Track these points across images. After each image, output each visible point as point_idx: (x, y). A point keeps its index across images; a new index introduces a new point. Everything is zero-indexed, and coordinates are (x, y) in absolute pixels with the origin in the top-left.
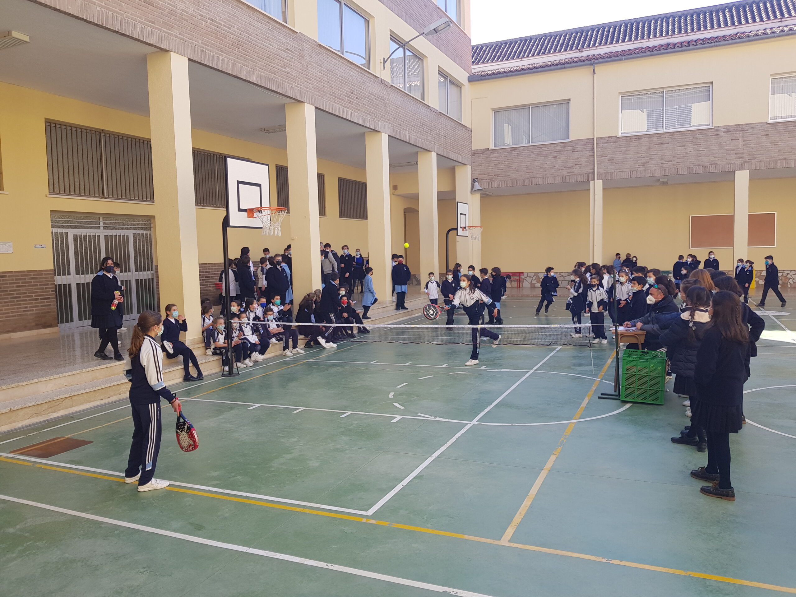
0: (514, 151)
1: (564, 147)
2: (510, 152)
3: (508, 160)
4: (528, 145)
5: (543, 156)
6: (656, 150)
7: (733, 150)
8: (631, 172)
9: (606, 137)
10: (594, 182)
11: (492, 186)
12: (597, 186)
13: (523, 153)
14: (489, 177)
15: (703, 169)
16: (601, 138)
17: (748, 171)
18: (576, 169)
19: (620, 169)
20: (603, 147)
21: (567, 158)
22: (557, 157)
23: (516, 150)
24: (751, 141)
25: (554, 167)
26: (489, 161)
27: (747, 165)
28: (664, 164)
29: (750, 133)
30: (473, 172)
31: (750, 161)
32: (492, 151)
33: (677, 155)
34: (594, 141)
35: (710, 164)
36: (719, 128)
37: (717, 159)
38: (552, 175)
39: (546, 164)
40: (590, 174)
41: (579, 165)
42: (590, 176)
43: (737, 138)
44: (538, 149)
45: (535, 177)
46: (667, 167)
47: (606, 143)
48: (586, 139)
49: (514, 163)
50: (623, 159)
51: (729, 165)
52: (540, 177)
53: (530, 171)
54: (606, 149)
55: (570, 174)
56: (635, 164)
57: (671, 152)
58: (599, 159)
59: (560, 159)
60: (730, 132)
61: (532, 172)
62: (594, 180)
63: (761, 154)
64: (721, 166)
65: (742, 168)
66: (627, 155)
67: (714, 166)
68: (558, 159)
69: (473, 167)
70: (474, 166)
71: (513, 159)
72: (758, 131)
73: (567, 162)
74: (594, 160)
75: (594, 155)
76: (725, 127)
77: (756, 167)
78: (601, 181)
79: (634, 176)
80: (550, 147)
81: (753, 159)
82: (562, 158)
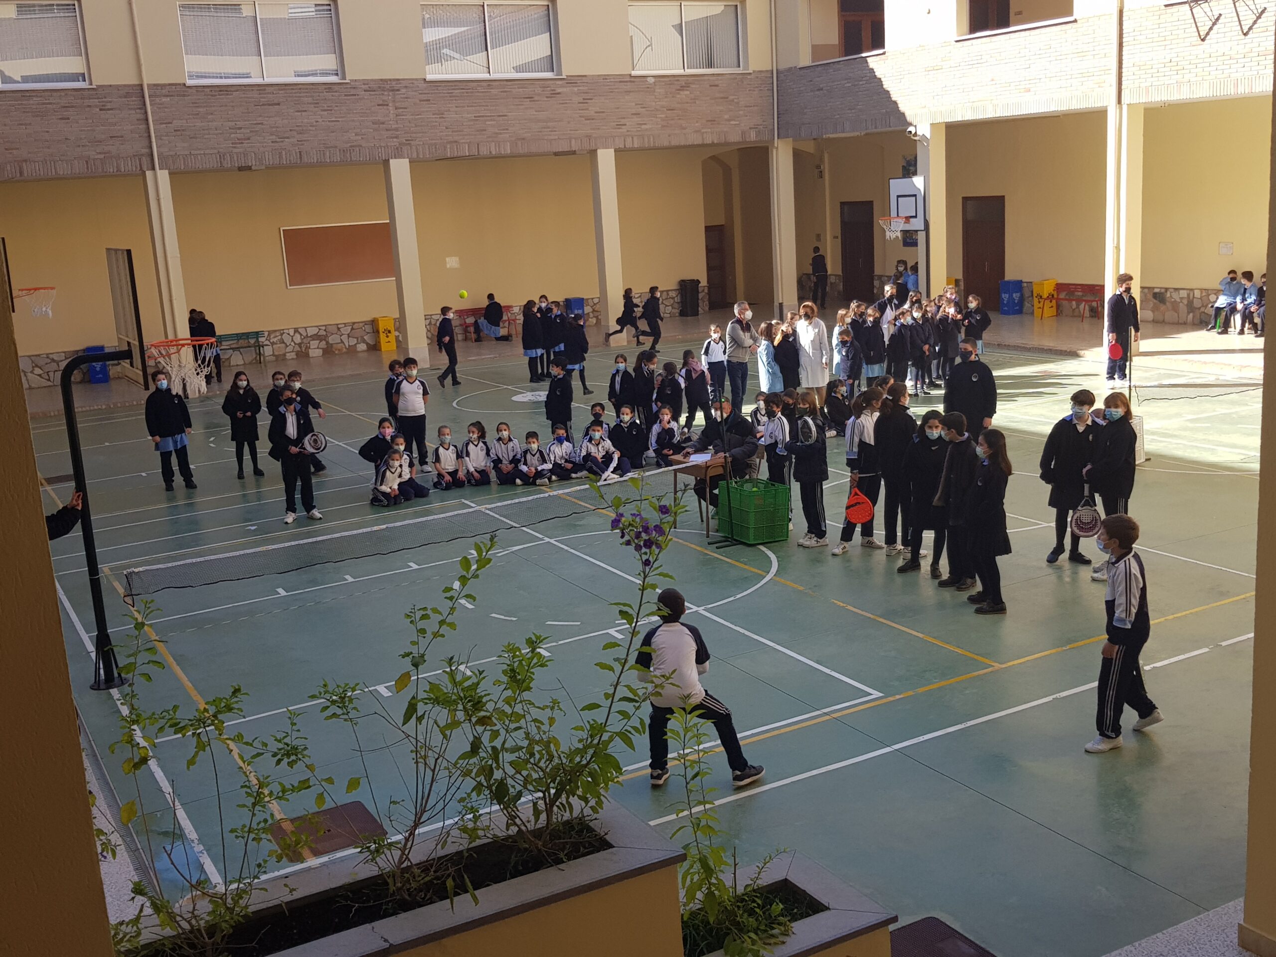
1: (83, 99)
6: (260, 116)
7: (383, 123)
9: (166, 85)
10: (155, 175)
12: (160, 180)
15: (340, 153)
16: (156, 85)
17: (408, 160)
18: (113, 145)
19: (200, 149)
20: (162, 104)
21: (90, 121)
22: (68, 119)
24: (406, 108)
25: (66, 139)
27: (405, 149)
28: (276, 142)
29: (402, 96)
31: (408, 143)
33: (297, 126)
34: (142, 90)
35: (351, 146)
36: (357, 84)
37: (360, 138)
38: (62, 156)
40: (145, 158)
43: (386, 103)
47: (168, 96)
48: (125, 86)
50: (203, 130)
51: (380, 150)
52: (38, 159)
53: (14, 146)
54: (167, 108)
56: (225, 140)
57: (286, 121)
58: (157, 127)
59: (77, 123)
60: (374, 91)
62: (153, 168)
63: (423, 133)
64: (367, 151)
65: (397, 154)
67: (357, 149)
68: (73, 122)
73: (92, 131)
76: (365, 82)
77: (417, 154)
78: (168, 171)
79: (226, 163)
81: (412, 140)
82: (80, 121)
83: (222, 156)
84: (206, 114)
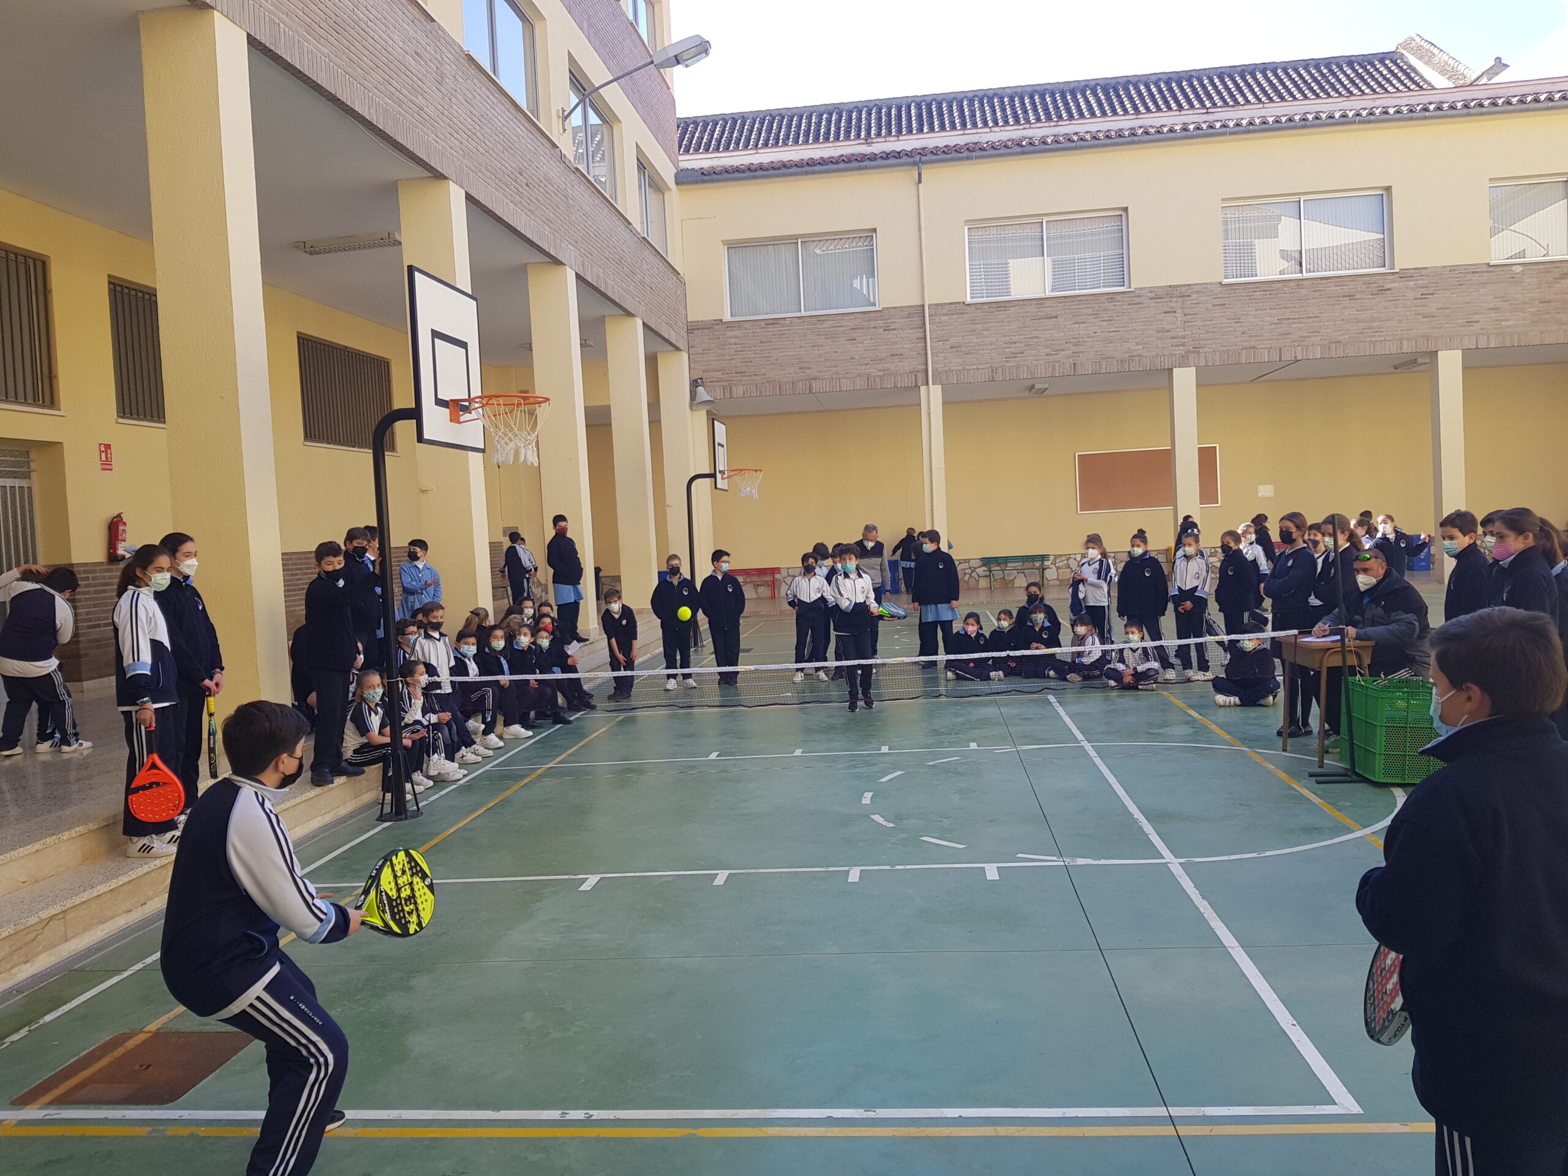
0: (771, 325)
1: (869, 321)
2: (763, 328)
3: (761, 343)
4: (798, 314)
5: (830, 338)
6: (1036, 330)
7: (1168, 331)
8: (992, 370)
9: (945, 304)
10: (928, 389)
11: (731, 393)
12: (933, 396)
13: (790, 330)
14: (724, 376)
15: (1118, 364)
16: (937, 305)
17: (1194, 368)
18: (892, 363)
19: (972, 364)
20: (939, 323)
21: (874, 341)
22: (855, 339)
23: (776, 324)
24: (1196, 314)
25: (852, 358)
26: (723, 345)
27: (1191, 356)
28: (1050, 355)
29: (1194, 301)
30: (691, 366)
31: (1196, 350)
32: (729, 325)
33: (1074, 338)
34: (924, 310)
35: (1130, 356)
36: (1142, 291)
37: (1141, 347)
38: (847, 373)
39: (836, 352)
41: (897, 355)
42: (921, 376)
43: (1174, 310)
44: (817, 324)
45: (815, 379)
46: (1056, 361)
47: (948, 314)
48: (909, 307)
49: (773, 349)
50: (978, 346)
51: (1162, 359)
52: (826, 377)
53: (807, 365)
54: (945, 326)
55: (881, 373)
56: (998, 355)
57: (1062, 334)
58: (934, 344)
59: (862, 343)
60: (1161, 298)
61: (809, 368)
62: (927, 384)
63: (1213, 339)
64: (1148, 360)
65: (1183, 364)
66: (984, 337)
67: (1137, 358)
68: (859, 343)
69: (691, 356)
70: (693, 354)
71: (771, 342)
72: (1207, 298)
73: (875, 350)
74: (926, 346)
75: (925, 338)
76: (1152, 290)
77: (1206, 362)
78: (940, 386)
79: (999, 377)
80: (842, 319)
81: (1201, 348)
82: (865, 342)
83: (994, 370)
84: (982, 330)
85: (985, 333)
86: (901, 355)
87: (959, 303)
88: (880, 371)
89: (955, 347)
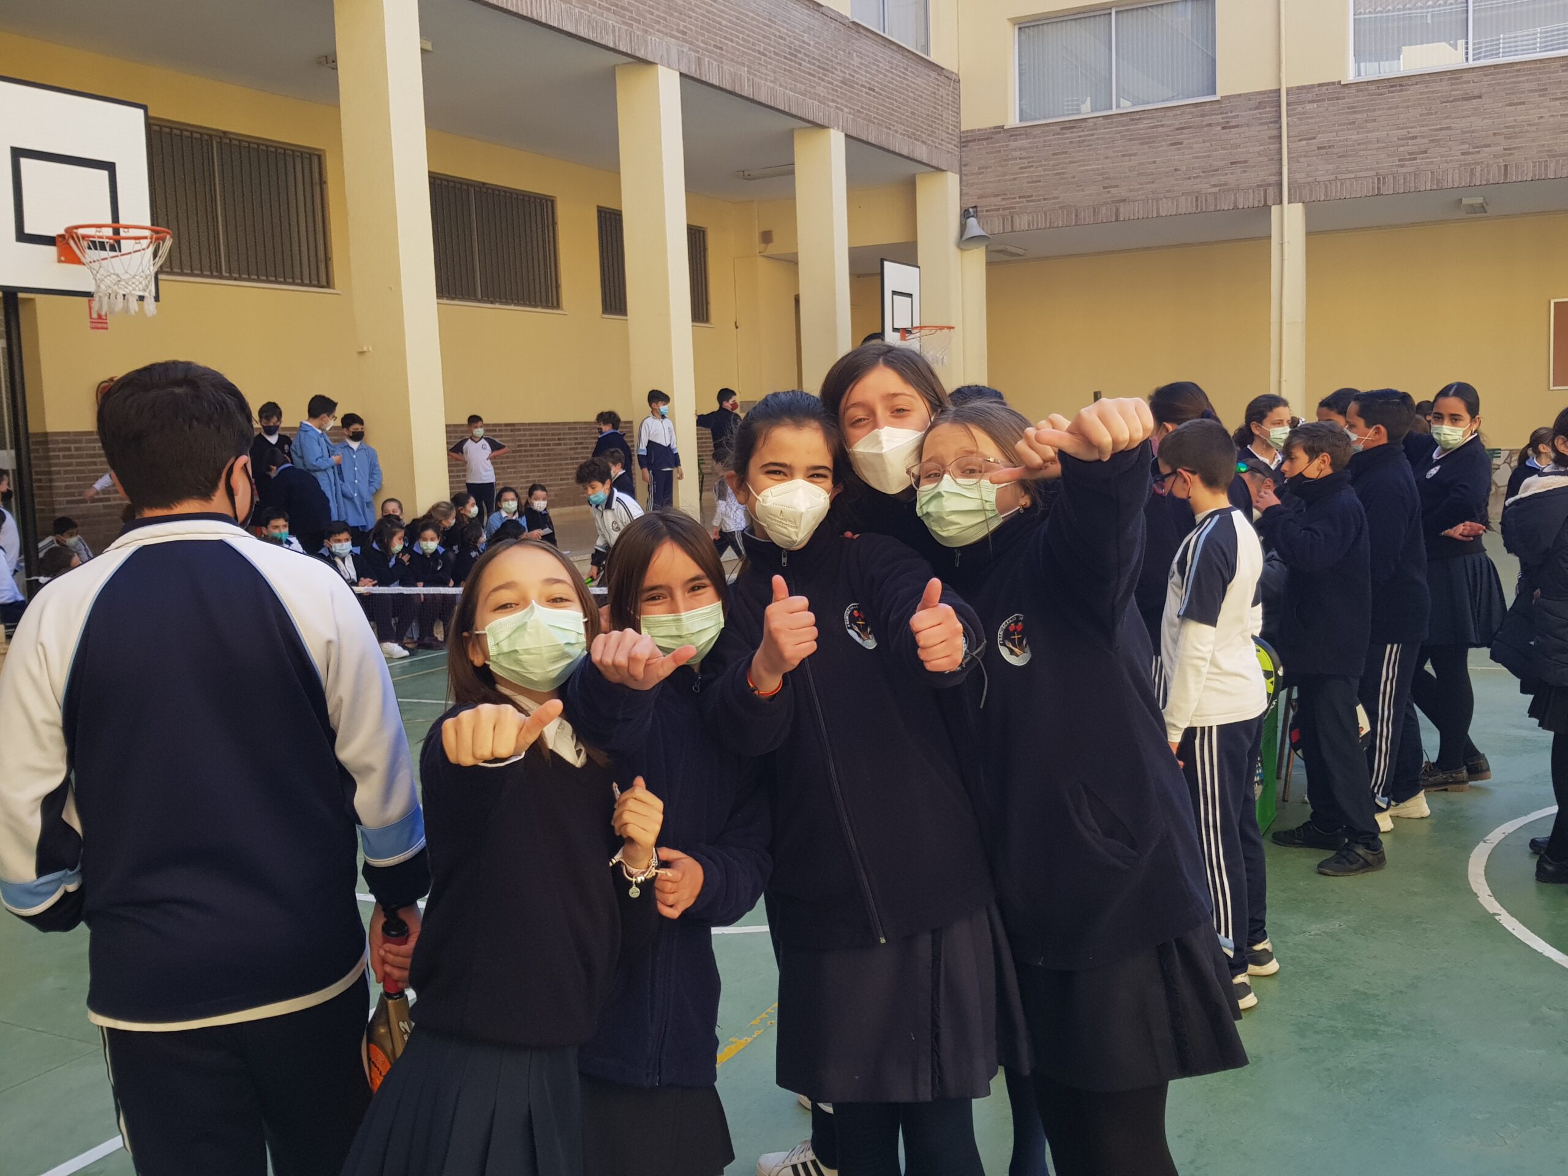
0: (1069, 131)
1: (1202, 116)
2: (1057, 134)
3: (1054, 154)
4: (1106, 113)
5: (1147, 143)
6: (1447, 118)
8: (1378, 179)
9: (1313, 86)
10: (1282, 211)
11: (1012, 227)
12: (1288, 220)
13: (1092, 135)
14: (1004, 203)
16: (1299, 88)
18: (1232, 174)
19: (1348, 172)
20: (1304, 113)
21: (1208, 144)
22: (1181, 143)
23: (1075, 127)
25: (1176, 170)
26: (1005, 160)
28: (1468, 153)
30: (964, 192)
32: (1013, 133)
33: (1507, 127)
34: (1279, 96)
38: (1169, 191)
39: (1154, 162)
40: (1271, 188)
41: (1239, 162)
42: (1271, 191)
44: (1133, 124)
45: (1124, 201)
46: (1479, 163)
47: (1313, 101)
48: (1260, 93)
49: (1071, 162)
50: (1359, 144)
52: (1139, 197)
53: (1113, 183)
54: (1312, 118)
55: (1216, 189)
56: (1389, 156)
57: (1488, 122)
58: (1292, 145)
59: (1191, 148)
61: (1117, 186)
62: (1281, 202)
66: (1368, 132)
68: (1187, 148)
69: (964, 178)
70: (966, 175)
71: (1066, 153)
73: (1209, 156)
74: (1280, 148)
75: (1280, 137)
78: (1301, 204)
79: (1387, 189)
80: (1164, 116)
82: (1195, 146)
83: (1381, 179)
84: (1367, 121)
85: (1369, 125)
86: (1246, 162)
87: (1333, 83)
88: (1215, 186)
89: (1324, 148)
